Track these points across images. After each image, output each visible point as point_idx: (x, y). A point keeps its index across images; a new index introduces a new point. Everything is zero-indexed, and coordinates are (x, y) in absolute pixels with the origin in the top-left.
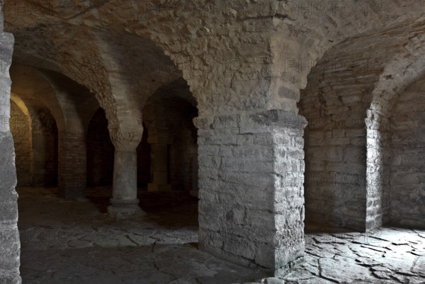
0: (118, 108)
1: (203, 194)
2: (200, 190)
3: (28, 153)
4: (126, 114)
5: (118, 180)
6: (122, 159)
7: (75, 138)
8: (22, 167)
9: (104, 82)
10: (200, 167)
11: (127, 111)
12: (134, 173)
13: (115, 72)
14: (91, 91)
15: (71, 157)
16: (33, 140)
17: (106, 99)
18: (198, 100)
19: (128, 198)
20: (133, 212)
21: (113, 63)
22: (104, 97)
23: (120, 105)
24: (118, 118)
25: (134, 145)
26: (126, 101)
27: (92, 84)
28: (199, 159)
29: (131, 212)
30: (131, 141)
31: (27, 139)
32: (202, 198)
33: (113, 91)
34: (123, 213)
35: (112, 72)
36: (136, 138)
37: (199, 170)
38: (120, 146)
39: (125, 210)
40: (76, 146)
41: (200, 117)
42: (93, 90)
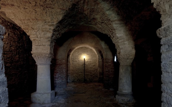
0: (120, 41)
1: (166, 97)
2: (163, 94)
3: (97, 69)
4: (124, 44)
5: (121, 81)
6: (122, 69)
7: (110, 61)
8: (95, 75)
9: (112, 29)
10: (163, 72)
11: (125, 42)
12: (129, 77)
13: (116, 20)
14: (109, 36)
15: (108, 70)
16: (99, 64)
17: (114, 38)
18: (161, 13)
19: (126, 91)
20: (128, 100)
21: (114, 15)
22: (113, 37)
23: (121, 40)
24: (120, 47)
25: (129, 62)
26: (125, 37)
27: (108, 32)
28: (162, 66)
29: (127, 100)
30: (128, 59)
31: (97, 64)
32: (165, 101)
33: (116, 32)
34: (122, 100)
35: (114, 21)
36: (131, 57)
37: (162, 76)
38: (122, 62)
39: (124, 98)
40: (110, 65)
41: (162, 27)
42: (110, 35)
